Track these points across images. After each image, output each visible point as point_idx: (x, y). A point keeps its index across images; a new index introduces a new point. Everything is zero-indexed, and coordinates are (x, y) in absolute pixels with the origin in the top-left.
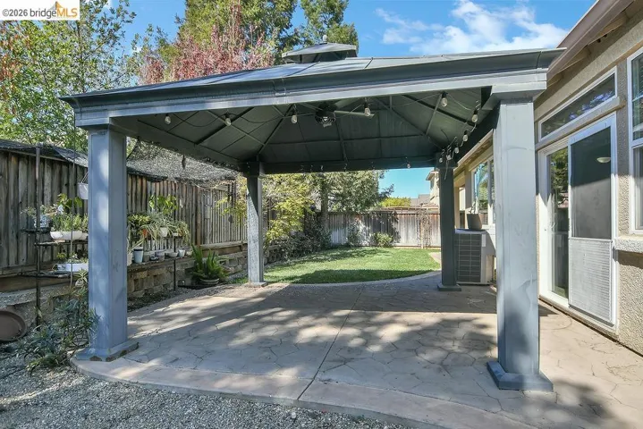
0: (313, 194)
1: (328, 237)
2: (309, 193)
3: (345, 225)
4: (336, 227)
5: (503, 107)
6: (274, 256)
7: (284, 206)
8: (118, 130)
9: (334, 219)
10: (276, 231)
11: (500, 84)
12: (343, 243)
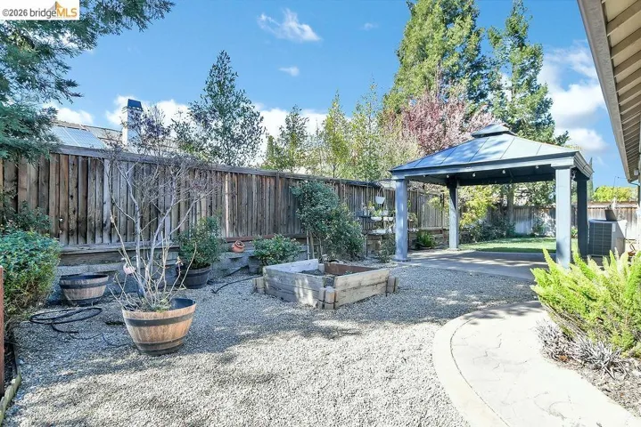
0: (494, 194)
1: (512, 227)
2: (492, 194)
3: (530, 217)
4: (522, 219)
5: (557, 171)
6: (465, 238)
7: (473, 203)
8: (407, 181)
9: (520, 213)
10: (467, 220)
11: (554, 163)
12: (529, 233)
